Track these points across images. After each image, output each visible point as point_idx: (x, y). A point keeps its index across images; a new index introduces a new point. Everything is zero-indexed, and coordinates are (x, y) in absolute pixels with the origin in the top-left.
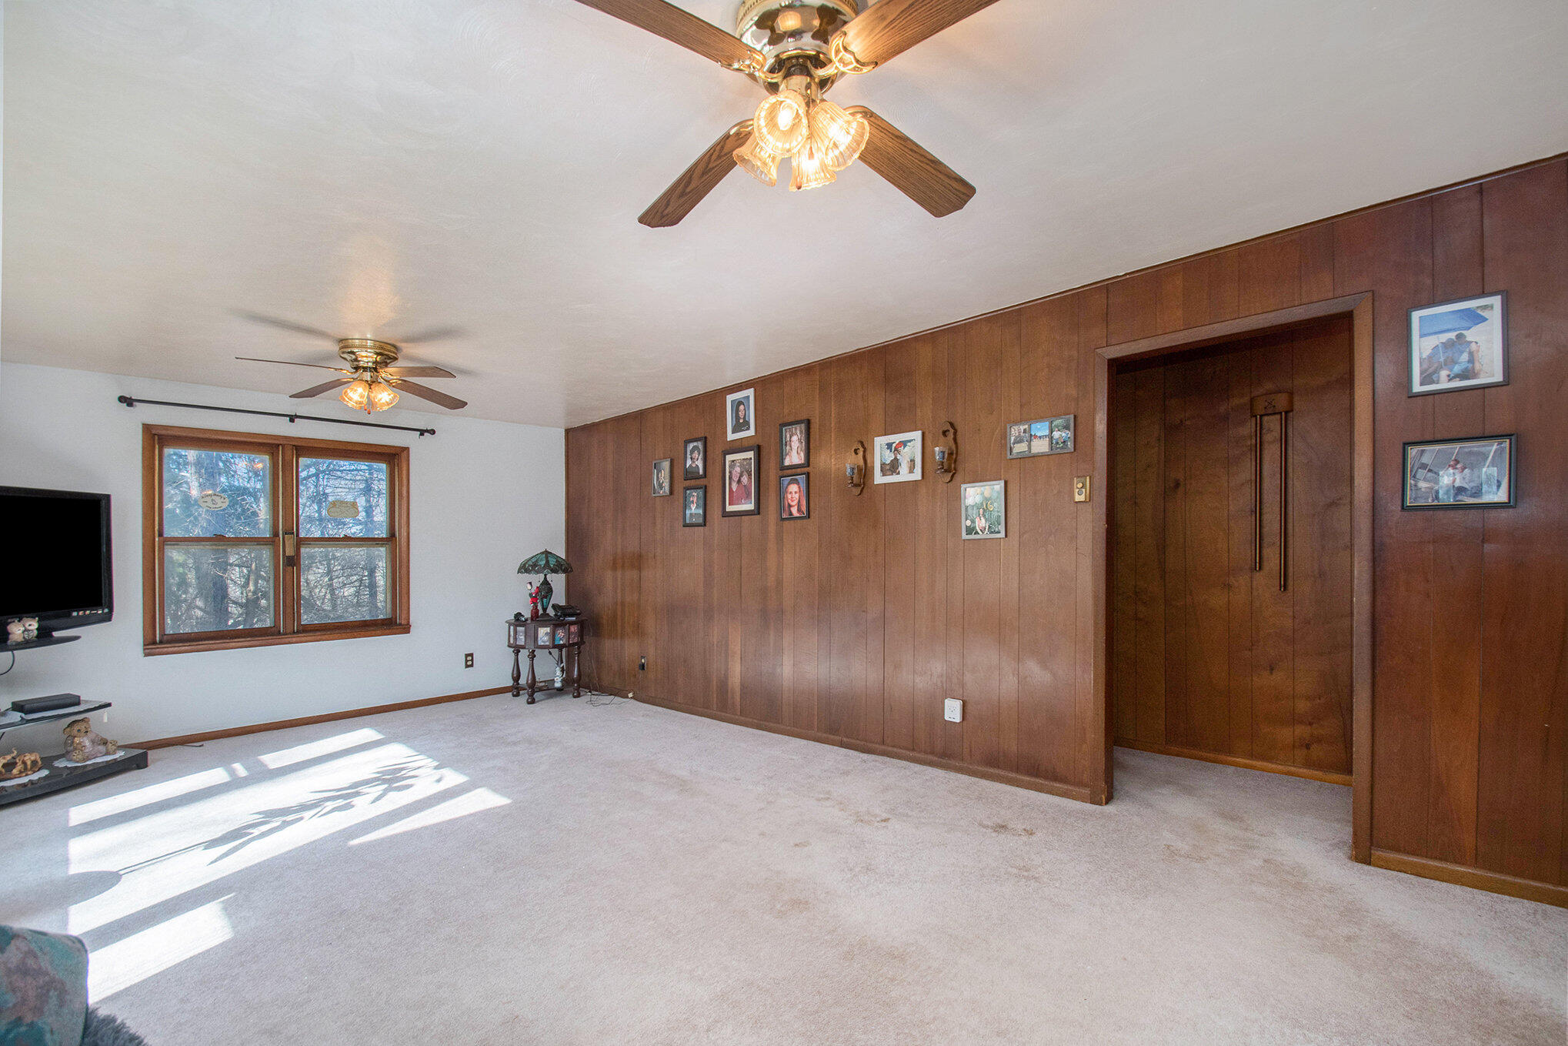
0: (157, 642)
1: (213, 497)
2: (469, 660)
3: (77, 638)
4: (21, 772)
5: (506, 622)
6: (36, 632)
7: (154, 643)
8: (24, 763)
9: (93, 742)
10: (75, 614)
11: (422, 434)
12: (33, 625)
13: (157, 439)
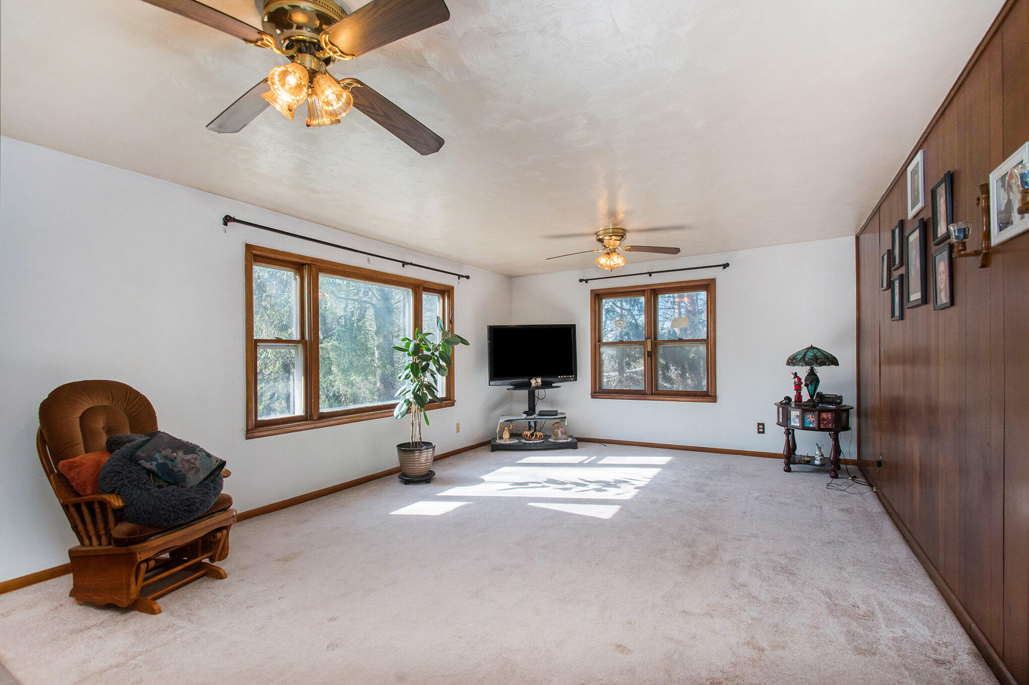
0: (599, 392)
1: (620, 321)
2: (761, 429)
3: (560, 387)
4: (534, 439)
5: (775, 404)
6: (540, 383)
7: (596, 392)
8: (536, 435)
9: (562, 433)
10: (559, 377)
11: (724, 268)
12: (539, 380)
13: (598, 296)
